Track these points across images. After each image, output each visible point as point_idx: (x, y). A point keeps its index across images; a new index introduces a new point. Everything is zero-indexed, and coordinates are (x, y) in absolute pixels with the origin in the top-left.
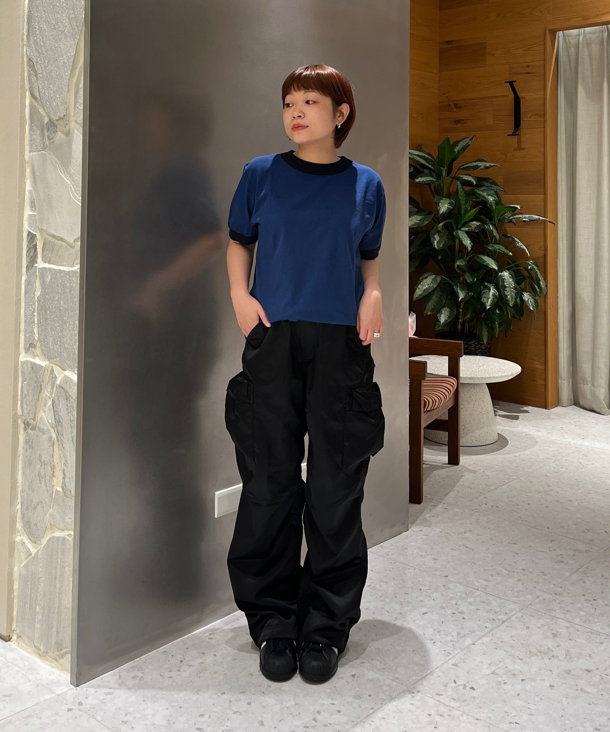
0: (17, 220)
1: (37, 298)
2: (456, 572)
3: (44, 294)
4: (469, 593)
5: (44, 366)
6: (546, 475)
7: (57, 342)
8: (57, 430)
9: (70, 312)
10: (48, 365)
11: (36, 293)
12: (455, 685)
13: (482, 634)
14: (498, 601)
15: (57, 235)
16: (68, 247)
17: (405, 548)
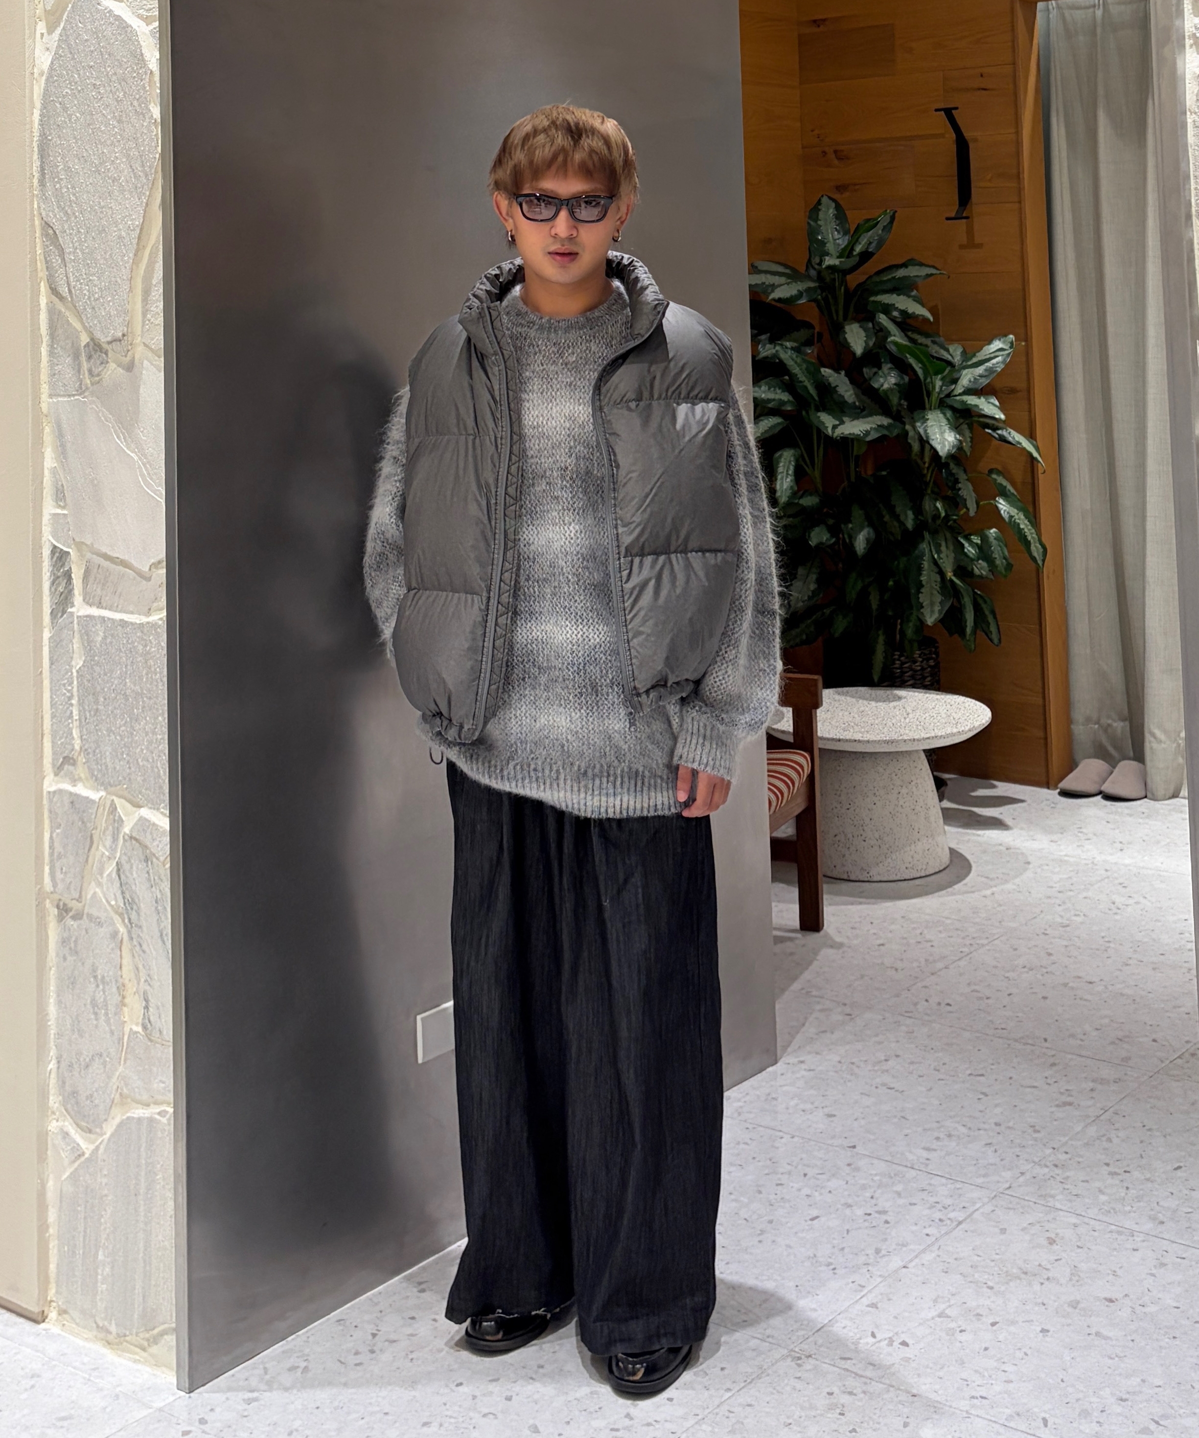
0: (31, 525)
1: (77, 672)
2: (872, 1137)
3: (90, 664)
4: (895, 1175)
5: (97, 799)
6: (1044, 934)
7: (122, 754)
8: (129, 919)
10: (105, 799)
11: (73, 663)
12: (874, 1340)
13: (922, 1247)
14: (953, 1186)
15: (115, 555)
16: (139, 579)
17: (773, 1098)
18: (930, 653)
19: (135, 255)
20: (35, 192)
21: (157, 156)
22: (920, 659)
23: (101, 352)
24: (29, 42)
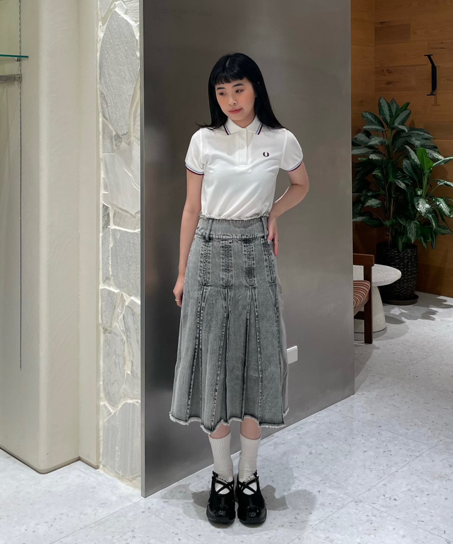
0: (96, 197)
1: (111, 248)
2: (387, 423)
3: (115, 246)
4: (395, 438)
5: (117, 293)
7: (125, 277)
8: (127, 335)
9: (133, 259)
10: (120, 292)
11: (110, 245)
12: (384, 497)
13: (403, 465)
14: (415, 443)
15: (124, 209)
16: (131, 217)
17: (353, 407)
18: (414, 250)
19: (131, 105)
20: (98, 82)
21: (139, 70)
22: (411, 252)
23: (120, 138)
24: (96, 29)
